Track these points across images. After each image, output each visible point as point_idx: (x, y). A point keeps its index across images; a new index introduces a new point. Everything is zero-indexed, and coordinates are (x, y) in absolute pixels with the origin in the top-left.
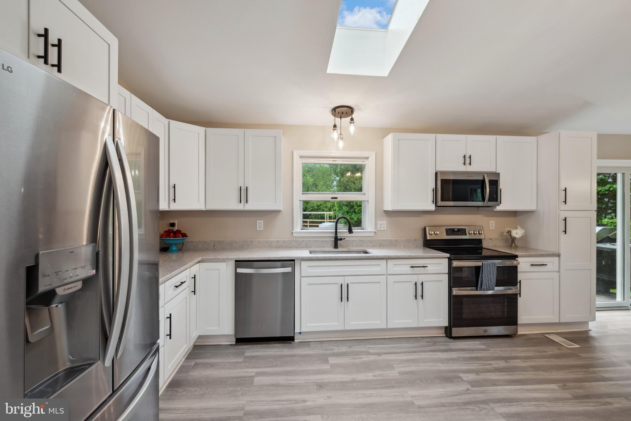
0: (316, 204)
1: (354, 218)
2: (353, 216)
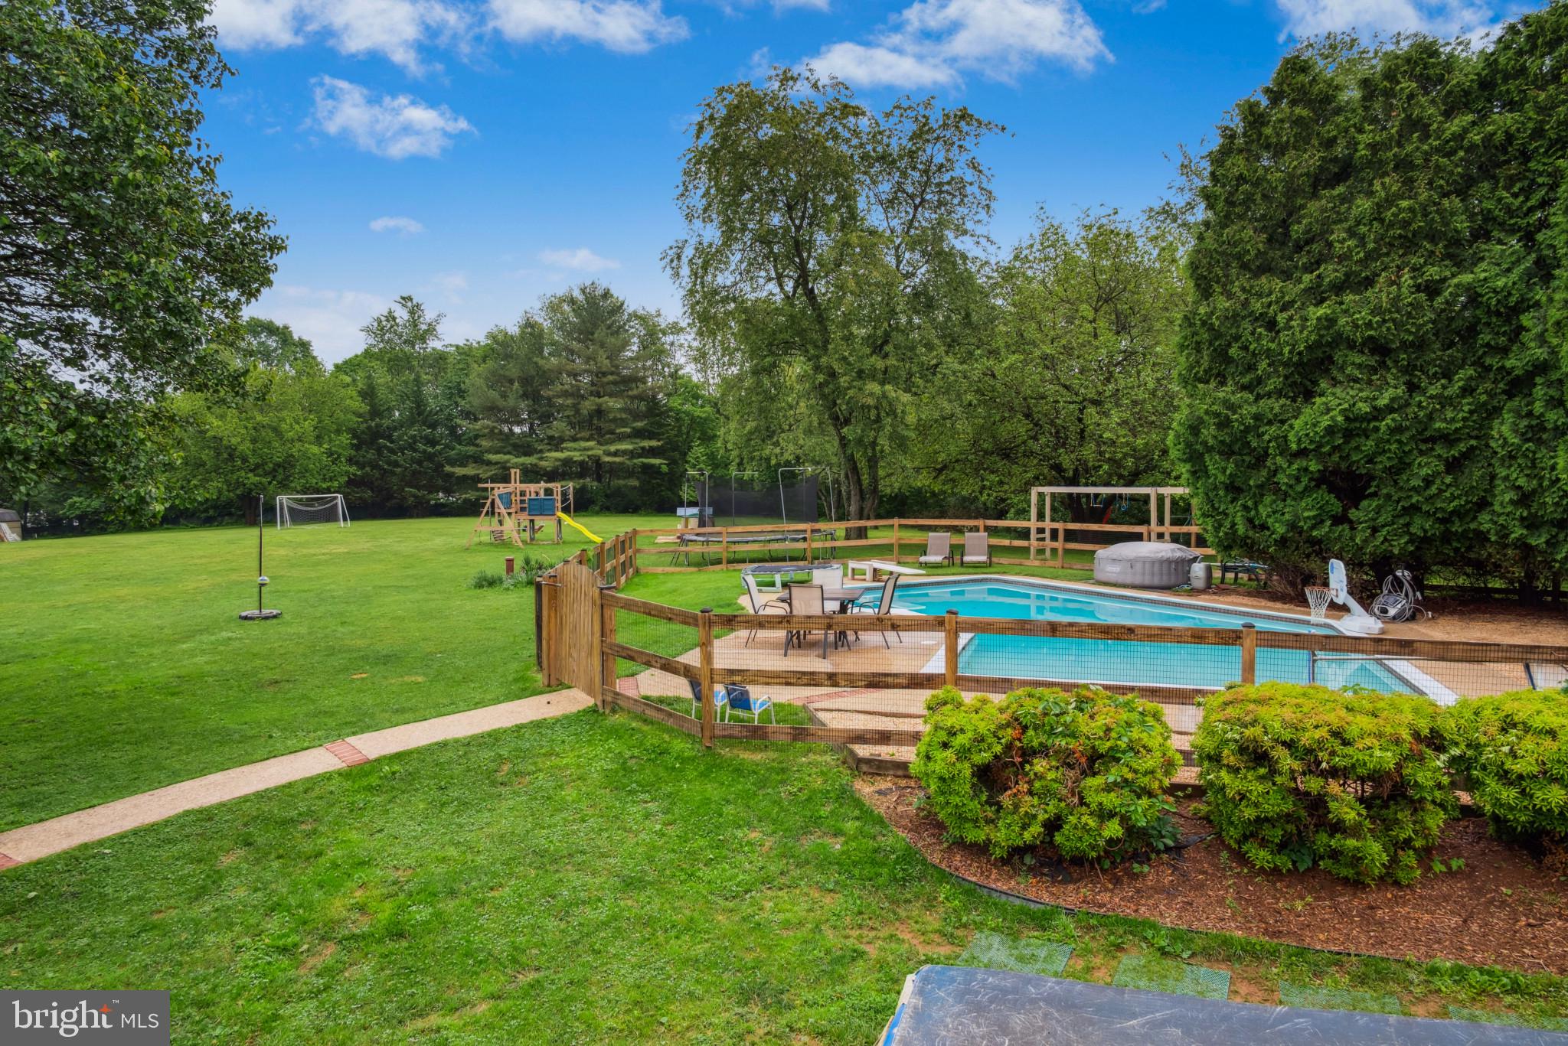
0: (1128, 444)
1: (1270, 521)
2: (1263, 511)
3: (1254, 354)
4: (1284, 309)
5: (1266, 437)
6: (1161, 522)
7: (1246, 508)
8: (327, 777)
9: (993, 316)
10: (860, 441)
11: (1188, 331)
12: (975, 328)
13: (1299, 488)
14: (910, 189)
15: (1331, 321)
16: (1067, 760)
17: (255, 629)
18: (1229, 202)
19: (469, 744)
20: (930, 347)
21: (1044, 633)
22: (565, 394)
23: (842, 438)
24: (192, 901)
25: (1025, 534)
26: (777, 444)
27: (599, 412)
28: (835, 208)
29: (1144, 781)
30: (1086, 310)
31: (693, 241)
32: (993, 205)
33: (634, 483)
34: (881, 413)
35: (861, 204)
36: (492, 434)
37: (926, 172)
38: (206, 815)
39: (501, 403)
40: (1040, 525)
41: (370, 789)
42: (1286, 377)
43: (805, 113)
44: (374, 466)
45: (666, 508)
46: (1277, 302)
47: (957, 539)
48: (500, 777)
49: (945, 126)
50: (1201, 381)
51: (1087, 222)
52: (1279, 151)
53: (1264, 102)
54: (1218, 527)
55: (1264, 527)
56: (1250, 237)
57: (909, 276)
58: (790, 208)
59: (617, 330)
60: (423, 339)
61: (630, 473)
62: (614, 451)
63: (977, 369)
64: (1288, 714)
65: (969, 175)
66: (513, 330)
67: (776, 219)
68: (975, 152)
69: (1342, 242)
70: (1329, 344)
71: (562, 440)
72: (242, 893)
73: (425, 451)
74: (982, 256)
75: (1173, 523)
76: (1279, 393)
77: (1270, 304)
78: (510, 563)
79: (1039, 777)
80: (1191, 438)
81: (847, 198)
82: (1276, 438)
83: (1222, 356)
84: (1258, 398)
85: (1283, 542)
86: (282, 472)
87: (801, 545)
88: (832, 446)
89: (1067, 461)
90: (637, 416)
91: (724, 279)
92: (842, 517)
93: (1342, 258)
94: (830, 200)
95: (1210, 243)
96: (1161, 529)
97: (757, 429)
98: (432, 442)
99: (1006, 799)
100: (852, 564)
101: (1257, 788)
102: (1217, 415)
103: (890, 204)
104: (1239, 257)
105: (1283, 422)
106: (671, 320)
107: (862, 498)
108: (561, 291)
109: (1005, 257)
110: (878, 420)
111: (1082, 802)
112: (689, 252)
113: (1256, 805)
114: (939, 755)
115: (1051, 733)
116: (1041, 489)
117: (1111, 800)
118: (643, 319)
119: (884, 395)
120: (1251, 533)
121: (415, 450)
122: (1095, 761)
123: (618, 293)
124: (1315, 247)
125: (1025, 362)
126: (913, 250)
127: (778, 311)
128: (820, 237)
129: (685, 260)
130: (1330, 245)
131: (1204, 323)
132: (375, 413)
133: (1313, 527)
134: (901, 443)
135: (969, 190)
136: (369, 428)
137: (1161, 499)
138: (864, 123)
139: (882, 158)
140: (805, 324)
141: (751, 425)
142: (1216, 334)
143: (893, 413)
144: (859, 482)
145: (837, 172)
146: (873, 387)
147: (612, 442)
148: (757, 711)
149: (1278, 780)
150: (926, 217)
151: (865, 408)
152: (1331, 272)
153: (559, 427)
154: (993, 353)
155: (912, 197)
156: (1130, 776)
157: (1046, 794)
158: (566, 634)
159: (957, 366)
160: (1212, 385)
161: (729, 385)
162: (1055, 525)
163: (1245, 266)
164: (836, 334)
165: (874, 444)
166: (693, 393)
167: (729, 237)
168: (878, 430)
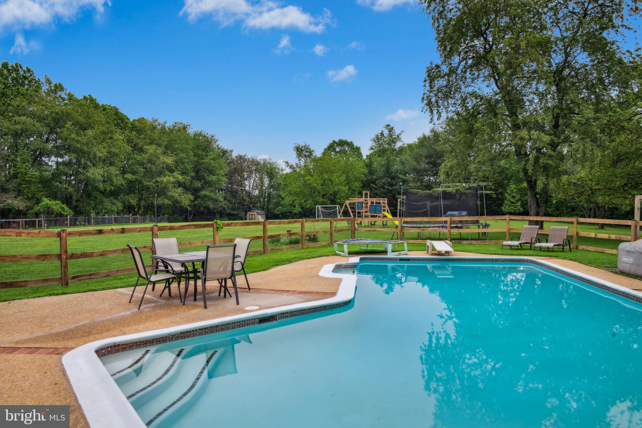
36: (415, 181)
39: (418, 167)
60: (394, 142)
73: (388, 189)
121: (384, 188)
136: (368, 179)
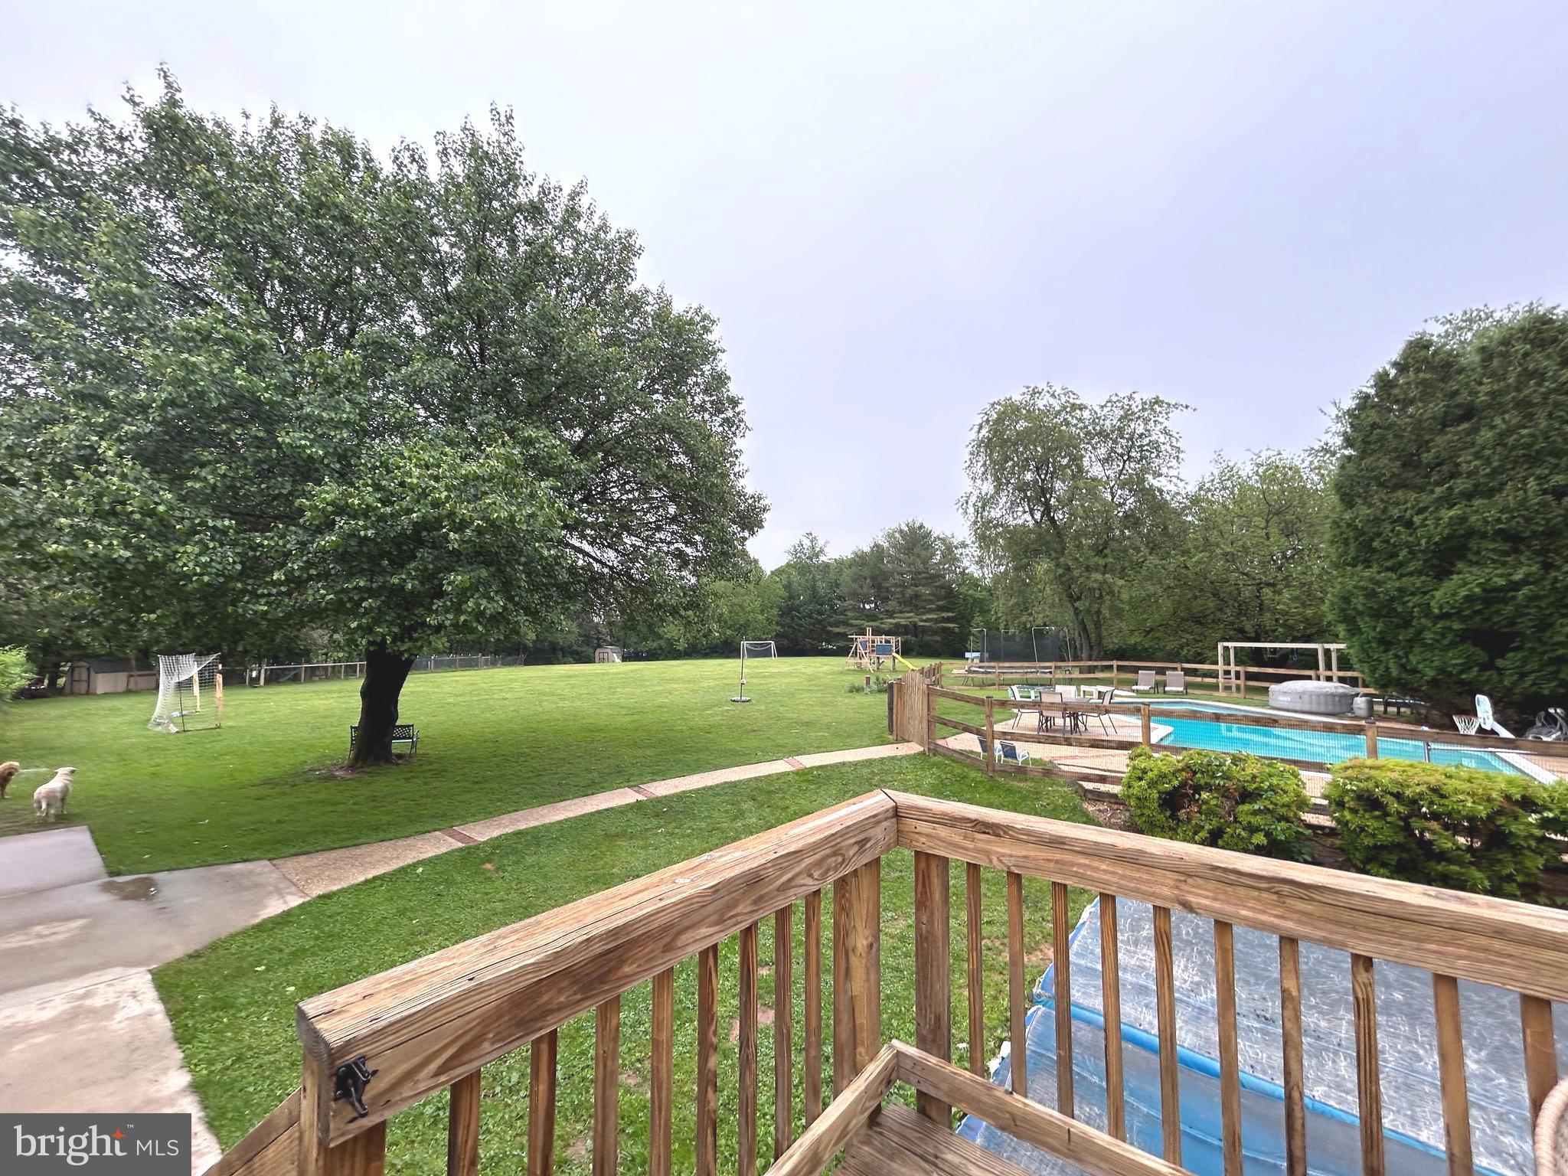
0: (1298, 613)
1: (1421, 666)
3: (1394, 546)
4: (1420, 512)
5: (1410, 604)
6: (1329, 667)
7: (1397, 656)
8: (787, 774)
9: (1185, 527)
10: (1088, 611)
11: (1337, 532)
12: (1171, 537)
13: (1446, 642)
14: (1120, 451)
15: (1463, 519)
16: (1224, 793)
17: (740, 706)
18: (1366, 442)
19: (856, 765)
20: (1137, 550)
21: (1211, 720)
22: (896, 585)
23: (1076, 609)
24: (733, 820)
25: (1214, 674)
26: (1030, 614)
27: (916, 596)
28: (1068, 466)
29: (1282, 811)
30: (1258, 521)
31: (976, 493)
32: (1181, 456)
33: (938, 638)
34: (1104, 592)
35: (1086, 462)
36: (854, 609)
37: (1131, 439)
38: (733, 785)
39: (859, 591)
40: (1227, 668)
41: (807, 781)
42: (1425, 561)
43: (1047, 412)
44: (790, 627)
45: (959, 654)
46: (1413, 508)
47: (1160, 678)
48: (874, 782)
49: (1144, 409)
50: (1349, 565)
51: (1259, 461)
52: (1407, 402)
53: (1393, 372)
54: (1373, 671)
55: (1415, 671)
56: (1386, 464)
57: (1120, 505)
58: (1038, 469)
59: (928, 547)
60: (817, 556)
61: (935, 632)
62: (925, 619)
63: (1172, 564)
64: (1395, 775)
65: (1162, 439)
66: (867, 549)
67: (1029, 476)
68: (1166, 423)
69: (1469, 462)
70: (1463, 536)
71: (894, 612)
72: (754, 820)
73: (817, 618)
74: (1174, 489)
75: (1339, 669)
76: (1420, 573)
77: (1406, 510)
78: (868, 679)
79: (1205, 802)
80: (1344, 606)
81: (1076, 460)
82: (1420, 605)
83: (1367, 547)
84: (1402, 576)
85: (1434, 683)
86: (743, 629)
87: (1048, 676)
88: (1069, 616)
89: (1248, 627)
90: (939, 599)
91: (995, 513)
92: (1076, 658)
93: (1469, 475)
94: (1065, 461)
95: (1351, 469)
96: (1329, 673)
97: (1017, 604)
98: (820, 613)
99: (1182, 814)
100: (1083, 688)
101: (1372, 824)
102: (1364, 588)
103: (1106, 461)
104: (1376, 478)
105: (1425, 593)
106: (961, 539)
107: (1091, 648)
108: (894, 526)
109: (1192, 489)
110: (1101, 597)
111: (1236, 821)
112: (973, 499)
113: (1374, 836)
114: (1136, 784)
115: (1214, 777)
116: (1226, 644)
117: (1257, 820)
118: (943, 541)
119: (1105, 582)
120: (1404, 675)
121: (812, 618)
122: (1246, 796)
123: (928, 526)
124: (1445, 468)
125: (1210, 558)
126: (1122, 488)
127: (1030, 531)
128: (1058, 485)
129: (970, 503)
130: (1458, 465)
131: (1349, 525)
132: (791, 597)
133: (1462, 672)
134: (1118, 613)
135: (1163, 447)
136: (788, 605)
137: (1327, 652)
138: (1086, 414)
139: (1100, 434)
140: (1048, 538)
141: (1013, 601)
142: (1362, 533)
143: (1111, 593)
144: (1088, 638)
145: (1069, 445)
146: (1098, 576)
147: (923, 613)
148: (1020, 760)
149: (1389, 819)
150: (1131, 467)
151: (1091, 590)
152: (1461, 485)
153: (892, 604)
154: (1184, 553)
155: (1122, 455)
156: (1271, 807)
157: (1210, 813)
158: (907, 711)
159: (1157, 562)
160: (1360, 567)
161: (997, 579)
162: (1238, 668)
163: (1381, 485)
164: (1070, 545)
165: (1098, 612)
166: (975, 583)
167: (998, 489)
168: (1101, 604)
